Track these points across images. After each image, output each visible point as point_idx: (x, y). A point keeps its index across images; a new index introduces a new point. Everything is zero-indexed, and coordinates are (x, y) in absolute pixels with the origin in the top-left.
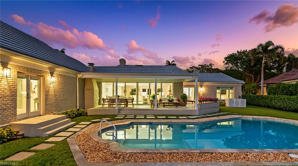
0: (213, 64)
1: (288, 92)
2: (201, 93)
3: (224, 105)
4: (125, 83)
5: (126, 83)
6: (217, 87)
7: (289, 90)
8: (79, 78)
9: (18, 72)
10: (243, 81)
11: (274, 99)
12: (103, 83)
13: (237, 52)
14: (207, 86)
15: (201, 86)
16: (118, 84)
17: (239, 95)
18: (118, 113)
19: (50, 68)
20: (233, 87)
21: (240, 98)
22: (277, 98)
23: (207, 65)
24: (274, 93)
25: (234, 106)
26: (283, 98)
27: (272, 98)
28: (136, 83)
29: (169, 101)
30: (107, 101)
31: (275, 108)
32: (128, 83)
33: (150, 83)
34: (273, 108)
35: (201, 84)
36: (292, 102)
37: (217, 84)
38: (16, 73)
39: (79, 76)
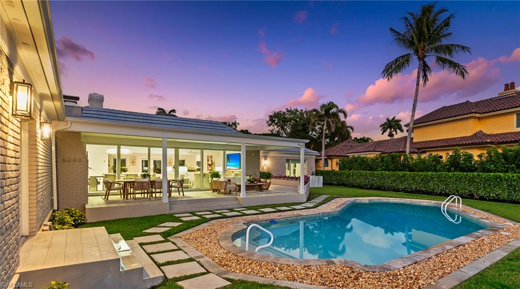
0: (238, 124)
1: (366, 167)
2: (265, 167)
4: (149, 147)
5: (152, 148)
7: (368, 165)
10: (317, 152)
11: (352, 176)
13: (286, 111)
14: (273, 157)
15: (265, 158)
16: (121, 149)
18: (170, 210)
22: (356, 173)
23: (229, 123)
24: (349, 168)
26: (364, 174)
27: (350, 174)
28: (174, 150)
29: (249, 182)
30: (116, 185)
31: (353, 186)
32: (154, 148)
33: (202, 150)
34: (351, 187)
35: (265, 154)
36: (376, 179)
37: (286, 155)
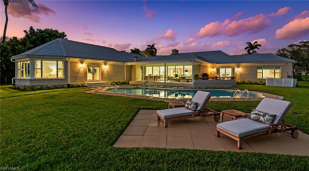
3: (264, 84)
5: (153, 67)
6: (257, 67)
8: (126, 65)
9: (88, 65)
10: (294, 60)
12: (147, 67)
15: (238, 67)
17: (289, 75)
19: (104, 62)
20: (280, 67)
21: (289, 77)
25: (274, 85)
35: (238, 65)
37: (258, 65)
38: (87, 65)
39: (126, 64)
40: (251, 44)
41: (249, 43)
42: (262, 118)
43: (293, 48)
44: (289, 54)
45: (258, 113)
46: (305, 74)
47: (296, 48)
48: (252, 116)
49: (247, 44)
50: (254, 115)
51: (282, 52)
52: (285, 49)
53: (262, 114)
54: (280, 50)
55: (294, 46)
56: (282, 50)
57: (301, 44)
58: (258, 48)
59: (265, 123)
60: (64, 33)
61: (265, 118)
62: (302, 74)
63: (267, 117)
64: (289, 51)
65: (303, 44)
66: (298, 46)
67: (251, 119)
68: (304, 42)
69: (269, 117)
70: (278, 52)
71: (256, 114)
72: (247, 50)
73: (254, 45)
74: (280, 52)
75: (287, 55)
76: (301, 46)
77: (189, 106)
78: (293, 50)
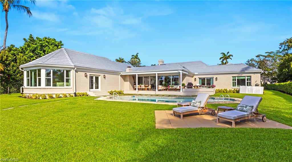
3: (238, 92)
6: (232, 77)
8: (120, 75)
17: (257, 83)
20: (250, 76)
25: (246, 93)
38: (89, 75)
40: (224, 54)
41: (223, 53)
42: (245, 109)
43: (260, 58)
44: (256, 64)
45: (242, 105)
46: (270, 83)
47: (262, 58)
48: (238, 108)
49: (222, 54)
50: (240, 107)
51: (250, 62)
52: (253, 59)
53: (245, 106)
54: (249, 61)
55: (260, 56)
56: (251, 60)
57: (266, 55)
58: (230, 58)
59: (247, 112)
60: (61, 42)
61: (247, 108)
62: (268, 83)
63: (248, 107)
64: (256, 61)
65: (267, 54)
66: (264, 56)
67: (237, 110)
68: (269, 53)
69: (249, 107)
70: (247, 62)
71: (241, 106)
72: (221, 60)
73: (227, 55)
74: (249, 62)
75: (254, 65)
76: (266, 56)
77: (195, 104)
78: (259, 60)
